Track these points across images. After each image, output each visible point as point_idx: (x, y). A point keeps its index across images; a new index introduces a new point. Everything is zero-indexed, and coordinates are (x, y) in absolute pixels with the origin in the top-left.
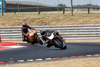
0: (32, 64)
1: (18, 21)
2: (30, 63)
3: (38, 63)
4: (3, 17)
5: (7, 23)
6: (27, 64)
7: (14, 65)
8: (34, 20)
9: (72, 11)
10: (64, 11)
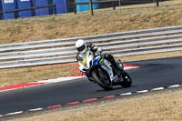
0: (146, 97)
1: (119, 23)
2: (143, 97)
3: (157, 96)
4: (93, 18)
5: (101, 28)
6: (137, 99)
7: (115, 102)
8: (149, 17)
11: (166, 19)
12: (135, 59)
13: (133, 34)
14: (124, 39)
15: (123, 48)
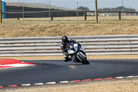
0: (42, 89)
2: (39, 88)
3: (50, 88)
4: (2, 25)
5: (7, 33)
6: (35, 89)
7: (17, 90)
8: (45, 28)
9: (97, 16)
10: (86, 16)
11: (58, 30)
12: (32, 59)
13: (32, 39)
14: (24, 43)
15: (23, 50)
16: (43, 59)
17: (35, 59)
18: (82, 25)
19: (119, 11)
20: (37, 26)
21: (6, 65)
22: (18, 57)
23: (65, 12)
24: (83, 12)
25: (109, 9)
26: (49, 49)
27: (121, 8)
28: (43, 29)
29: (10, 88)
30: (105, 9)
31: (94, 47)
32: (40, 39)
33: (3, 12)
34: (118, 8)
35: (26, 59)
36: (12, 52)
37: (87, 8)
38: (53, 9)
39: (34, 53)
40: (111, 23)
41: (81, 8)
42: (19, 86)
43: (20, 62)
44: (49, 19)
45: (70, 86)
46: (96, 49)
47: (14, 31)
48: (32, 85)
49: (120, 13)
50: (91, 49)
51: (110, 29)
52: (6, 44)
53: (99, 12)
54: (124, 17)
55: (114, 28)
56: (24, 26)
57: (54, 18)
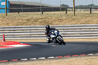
9: (75, 11)
10: (67, 11)
16: (36, 41)
17: (31, 41)
18: (64, 17)
19: (90, 8)
20: (32, 18)
21: (9, 46)
22: (18, 40)
23: (52, 8)
24: (64, 8)
25: (83, 6)
26: (40, 35)
27: (91, 5)
28: (36, 20)
29: (13, 62)
30: (80, 6)
31: (72, 33)
32: (34, 27)
33: (8, 8)
34: (89, 5)
35: (24, 41)
36: (14, 36)
37: (67, 6)
38: (43, 6)
39: (29, 37)
40: (85, 16)
41: (63, 5)
42: (19, 60)
43: (20, 43)
44: (41, 13)
45: (55, 61)
46: (74, 34)
47: (16, 22)
48: (29, 60)
49: (91, 9)
50: (70, 34)
51: (83, 20)
52: (10, 30)
53: (75, 8)
54: (94, 11)
55: (87, 20)
56: (22, 18)
57: (44, 13)
